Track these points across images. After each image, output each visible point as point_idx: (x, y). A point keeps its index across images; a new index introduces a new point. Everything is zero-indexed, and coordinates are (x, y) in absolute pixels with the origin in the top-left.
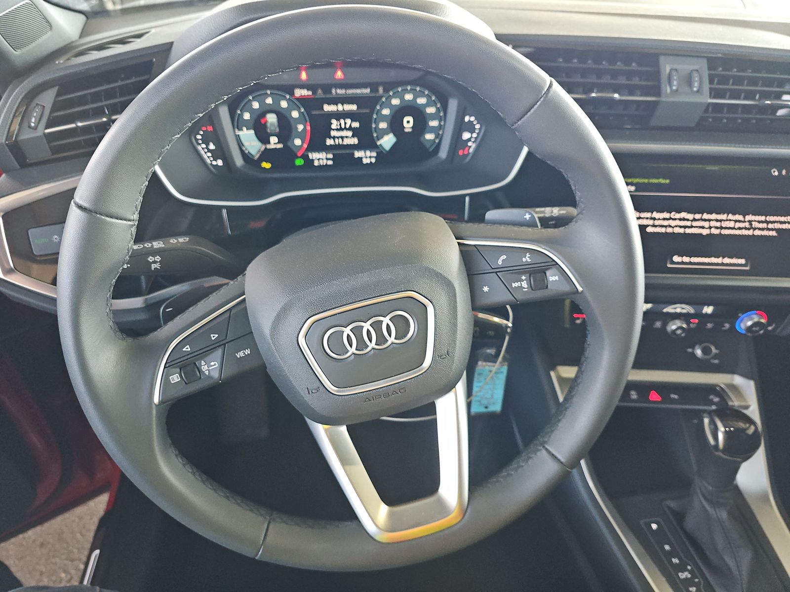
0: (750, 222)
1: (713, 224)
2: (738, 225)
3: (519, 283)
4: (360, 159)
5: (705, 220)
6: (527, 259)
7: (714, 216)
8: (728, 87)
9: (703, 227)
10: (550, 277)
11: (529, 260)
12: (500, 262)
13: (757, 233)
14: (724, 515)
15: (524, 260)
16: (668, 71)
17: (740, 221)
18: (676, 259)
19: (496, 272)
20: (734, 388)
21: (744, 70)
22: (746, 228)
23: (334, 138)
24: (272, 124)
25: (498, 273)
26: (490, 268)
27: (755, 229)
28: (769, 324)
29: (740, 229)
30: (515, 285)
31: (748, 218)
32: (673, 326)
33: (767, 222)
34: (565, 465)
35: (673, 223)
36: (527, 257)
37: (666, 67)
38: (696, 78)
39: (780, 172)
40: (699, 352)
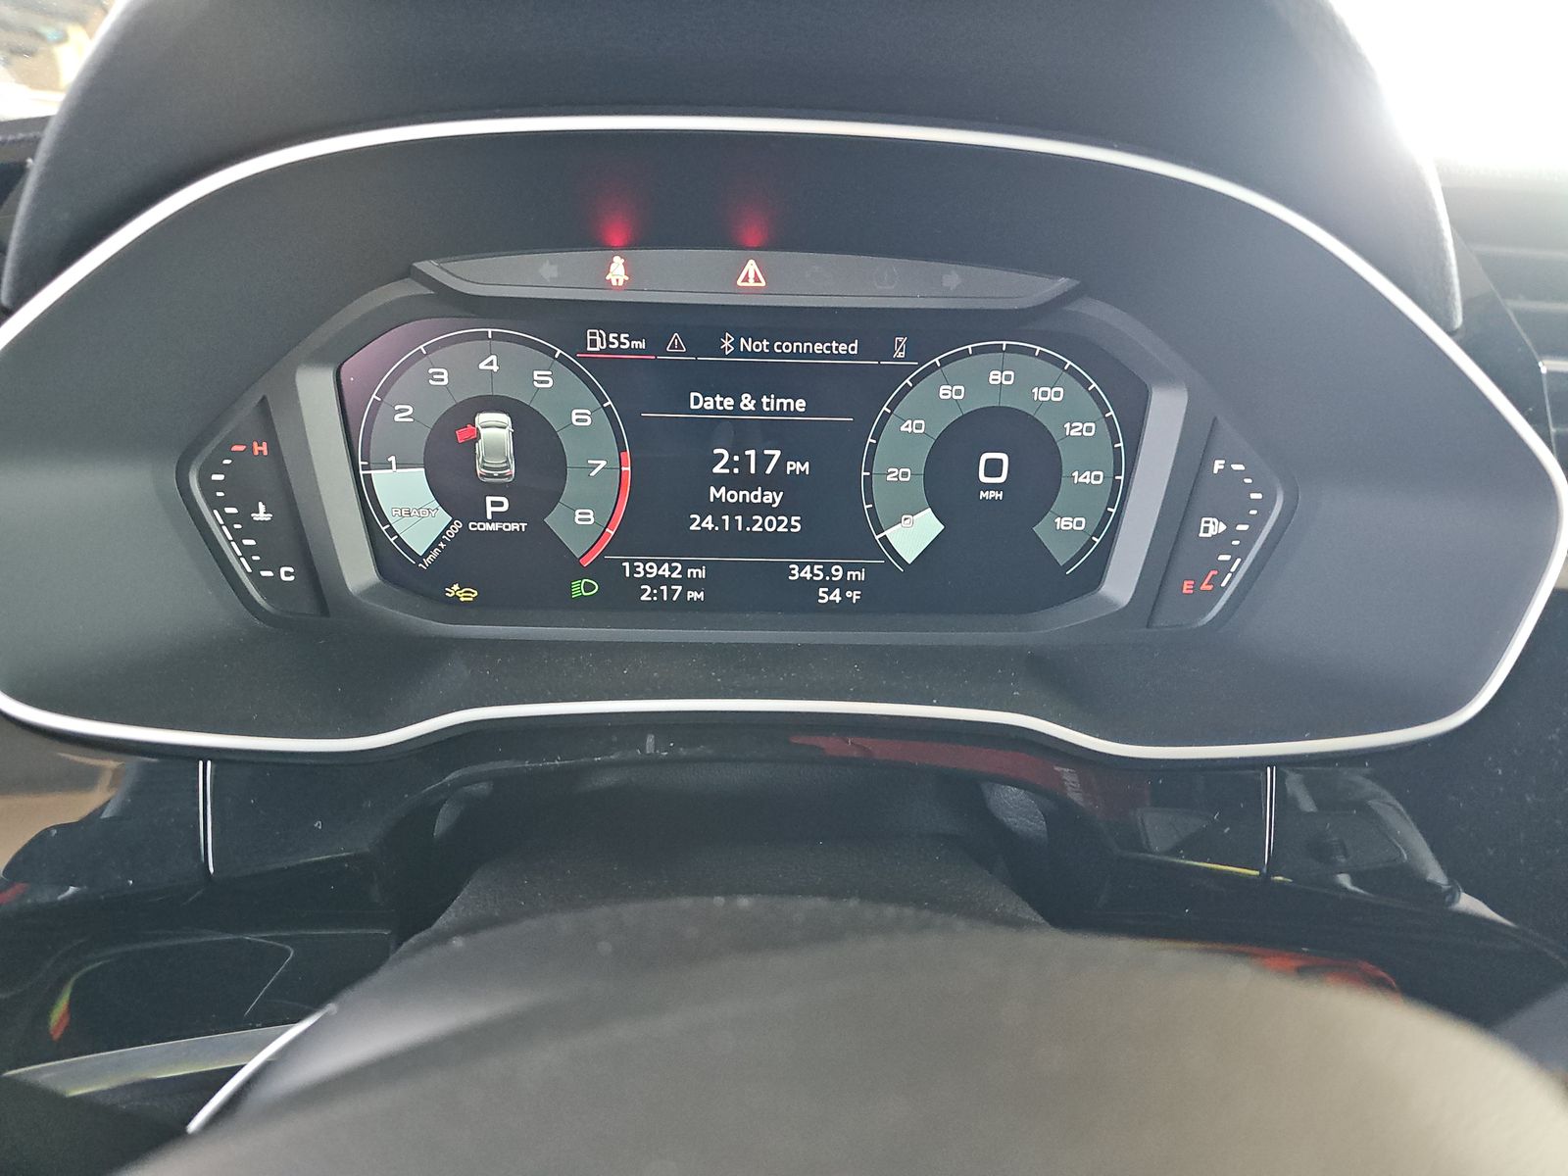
4: (811, 586)
23: (719, 508)
24: (494, 450)
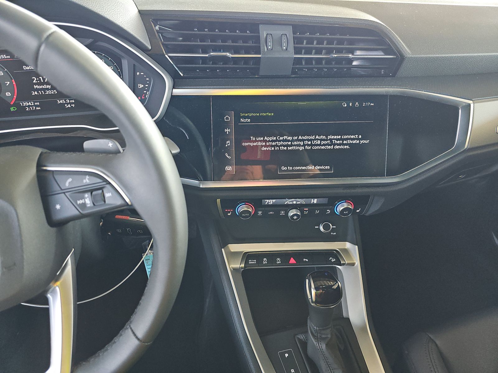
0: (331, 140)
1: (306, 142)
2: (323, 142)
3: (84, 200)
4: (63, 104)
5: (300, 140)
6: (87, 180)
7: (306, 137)
8: (303, 46)
9: (299, 145)
10: (106, 194)
11: (88, 181)
12: (67, 184)
13: (337, 147)
14: (324, 346)
15: (84, 181)
16: (265, 35)
17: (324, 140)
18: (284, 168)
19: (64, 193)
20: (346, 251)
21: (325, 34)
22: (328, 145)
23: (37, 90)
25: (66, 194)
26: (59, 189)
27: (334, 145)
28: (355, 209)
29: (324, 145)
30: (80, 202)
31: (329, 137)
32: (291, 213)
33: (343, 140)
34: (141, 341)
35: (279, 143)
36: (87, 179)
37: (264, 32)
38: (284, 40)
39: (348, 105)
40: (321, 228)
